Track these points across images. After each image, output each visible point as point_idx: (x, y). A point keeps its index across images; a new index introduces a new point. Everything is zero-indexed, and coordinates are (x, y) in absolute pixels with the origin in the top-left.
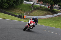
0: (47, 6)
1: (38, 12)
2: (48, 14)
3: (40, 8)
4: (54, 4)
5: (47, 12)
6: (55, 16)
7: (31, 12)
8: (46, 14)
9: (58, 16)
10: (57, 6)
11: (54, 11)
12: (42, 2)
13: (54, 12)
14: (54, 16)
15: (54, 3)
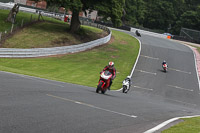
0: (62, 17)
1: (32, 36)
2: (65, 42)
3: (39, 20)
4: (84, 10)
5: (62, 35)
6: (88, 50)
7: (10, 36)
8: (57, 43)
9: (96, 47)
10: (94, 15)
11: (82, 31)
12: (45, 3)
13: (85, 36)
14: (85, 48)
15: (82, 5)
